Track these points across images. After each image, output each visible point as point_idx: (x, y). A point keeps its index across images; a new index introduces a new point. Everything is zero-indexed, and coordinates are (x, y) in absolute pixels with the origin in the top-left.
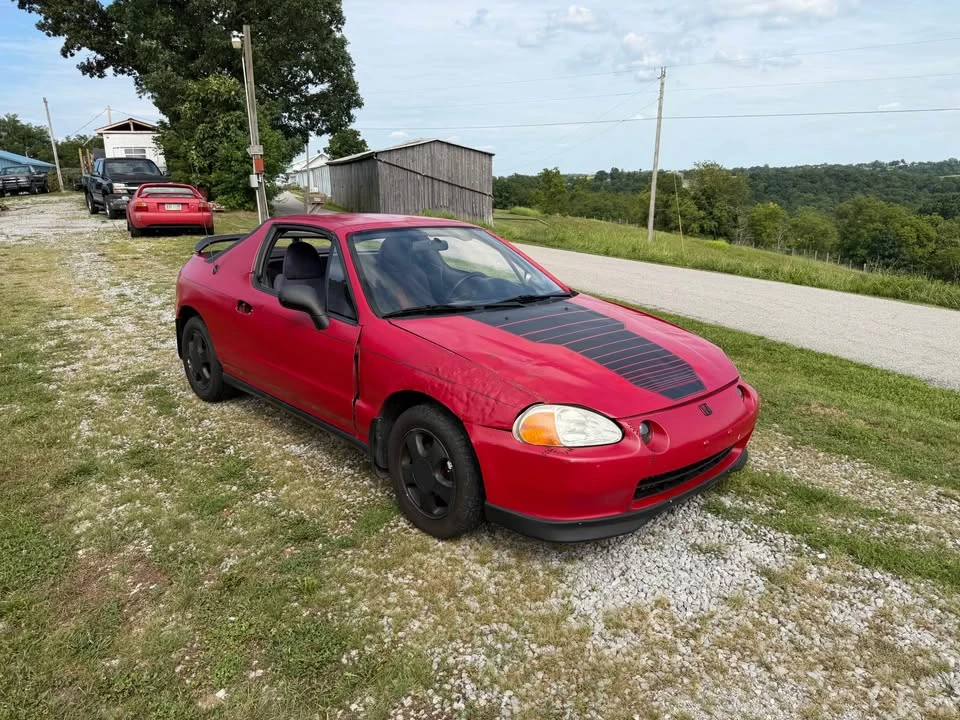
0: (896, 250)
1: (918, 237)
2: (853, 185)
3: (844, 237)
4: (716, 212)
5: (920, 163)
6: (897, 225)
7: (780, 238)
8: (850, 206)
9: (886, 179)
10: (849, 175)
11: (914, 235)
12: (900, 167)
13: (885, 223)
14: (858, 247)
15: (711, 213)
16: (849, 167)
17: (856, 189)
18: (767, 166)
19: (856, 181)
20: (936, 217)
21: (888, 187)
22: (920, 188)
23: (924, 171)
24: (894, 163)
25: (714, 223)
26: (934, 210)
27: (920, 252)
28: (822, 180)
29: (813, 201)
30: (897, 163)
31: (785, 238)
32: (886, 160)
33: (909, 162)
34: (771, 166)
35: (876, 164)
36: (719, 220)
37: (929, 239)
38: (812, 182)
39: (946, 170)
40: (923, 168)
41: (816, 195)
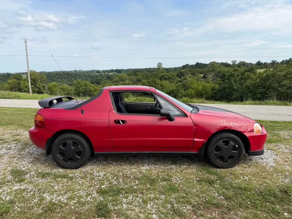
0: (90, 93)
1: (94, 90)
2: (71, 76)
3: (76, 91)
4: (37, 85)
5: (86, 71)
6: (89, 87)
7: (58, 92)
8: (76, 82)
9: (79, 75)
10: (70, 74)
11: (93, 89)
12: (82, 72)
13: (86, 86)
14: (80, 93)
15: (36, 86)
16: (69, 71)
17: (72, 78)
18: (45, 71)
19: (72, 75)
20: (95, 84)
21: (80, 77)
22: (88, 77)
23: (87, 73)
24: (80, 71)
25: (37, 89)
26: (95, 82)
27: (96, 93)
28: (62, 75)
29: (61, 81)
30: (80, 70)
31: (60, 92)
32: (78, 70)
33: (83, 70)
34: (46, 71)
35: (75, 71)
36: (39, 88)
37: (97, 90)
38: (60, 76)
39: (93, 72)
40: (87, 72)
41: (62, 79)
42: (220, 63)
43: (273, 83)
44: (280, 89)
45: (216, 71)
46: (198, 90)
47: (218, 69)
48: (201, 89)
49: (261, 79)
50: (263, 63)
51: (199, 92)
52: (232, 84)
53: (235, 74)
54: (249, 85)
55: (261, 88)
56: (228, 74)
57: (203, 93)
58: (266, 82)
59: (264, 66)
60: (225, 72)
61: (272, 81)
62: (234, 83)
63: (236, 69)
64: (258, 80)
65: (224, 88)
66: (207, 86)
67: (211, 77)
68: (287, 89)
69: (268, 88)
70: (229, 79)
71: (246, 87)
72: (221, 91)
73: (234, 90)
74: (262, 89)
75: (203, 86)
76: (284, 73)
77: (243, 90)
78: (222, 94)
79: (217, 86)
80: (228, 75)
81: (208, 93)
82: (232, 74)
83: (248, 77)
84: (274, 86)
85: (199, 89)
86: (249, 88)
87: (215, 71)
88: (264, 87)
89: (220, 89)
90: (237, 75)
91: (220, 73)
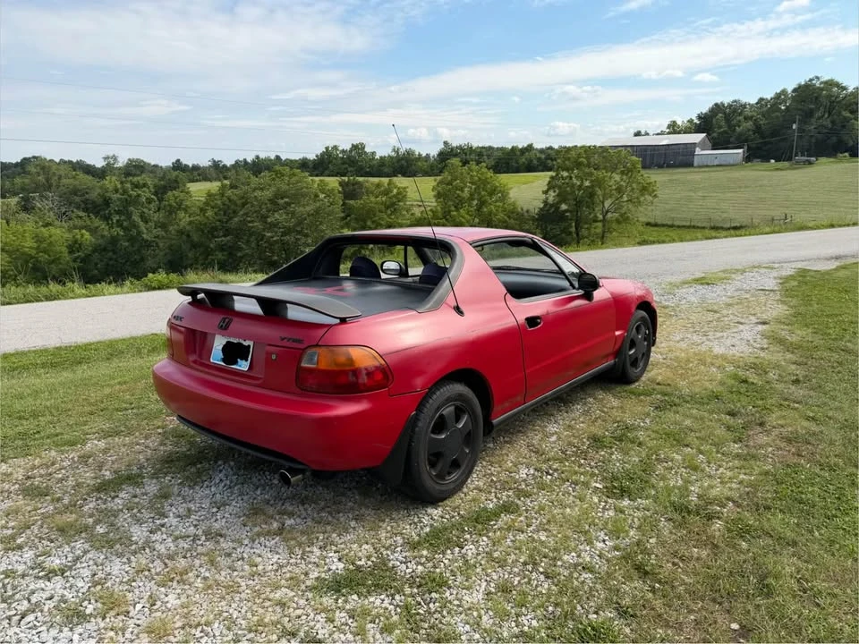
42: (58, 161)
43: (249, 219)
44: (269, 234)
45: (62, 188)
46: (24, 254)
47: (64, 181)
48: (31, 248)
49: (216, 210)
50: (191, 166)
51: (27, 258)
52: (135, 226)
53: (139, 196)
54: (188, 228)
55: (221, 234)
56: (118, 196)
57: (40, 262)
58: (231, 218)
59: (199, 175)
60: (107, 192)
61: (246, 214)
62: (141, 224)
63: (141, 182)
64: (210, 213)
65: (114, 240)
66: (50, 236)
67: (51, 209)
68: (284, 234)
69: (238, 233)
70: (124, 211)
71: (181, 232)
72: (105, 249)
73: (148, 244)
74: (225, 236)
75: (38, 239)
76: (268, 194)
77: (173, 242)
78: (111, 259)
79: (87, 235)
80: (118, 199)
81: (59, 259)
82: (130, 196)
83: (177, 203)
84: (253, 227)
85: (27, 250)
86: (188, 236)
87: (58, 187)
88: (227, 232)
89: (100, 245)
90: (147, 199)
91: (76, 195)
